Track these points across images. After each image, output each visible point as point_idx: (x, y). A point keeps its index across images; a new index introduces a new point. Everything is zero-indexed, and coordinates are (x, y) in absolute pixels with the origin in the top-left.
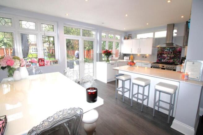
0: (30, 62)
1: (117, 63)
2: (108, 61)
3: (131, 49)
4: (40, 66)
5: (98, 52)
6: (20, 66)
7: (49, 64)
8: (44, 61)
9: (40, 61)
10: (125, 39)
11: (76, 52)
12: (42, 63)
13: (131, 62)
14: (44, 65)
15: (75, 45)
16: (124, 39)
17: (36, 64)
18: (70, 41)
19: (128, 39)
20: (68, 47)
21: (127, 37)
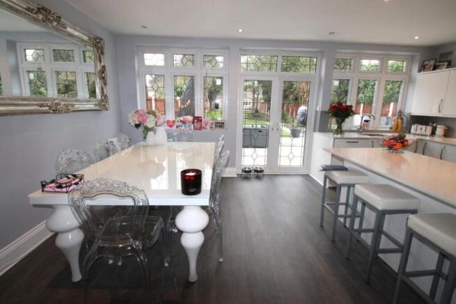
0: (181, 121)
1: (371, 140)
2: (339, 130)
3: (442, 100)
4: (195, 129)
5: (319, 109)
6: (156, 125)
7: (208, 127)
8: (201, 121)
9: (196, 121)
10: (423, 68)
11: (302, 108)
12: (198, 125)
13: (394, 139)
14: (200, 129)
15: (301, 94)
16: (420, 71)
17: (190, 126)
18: (293, 85)
19: (435, 68)
20: (285, 97)
21: (432, 63)
